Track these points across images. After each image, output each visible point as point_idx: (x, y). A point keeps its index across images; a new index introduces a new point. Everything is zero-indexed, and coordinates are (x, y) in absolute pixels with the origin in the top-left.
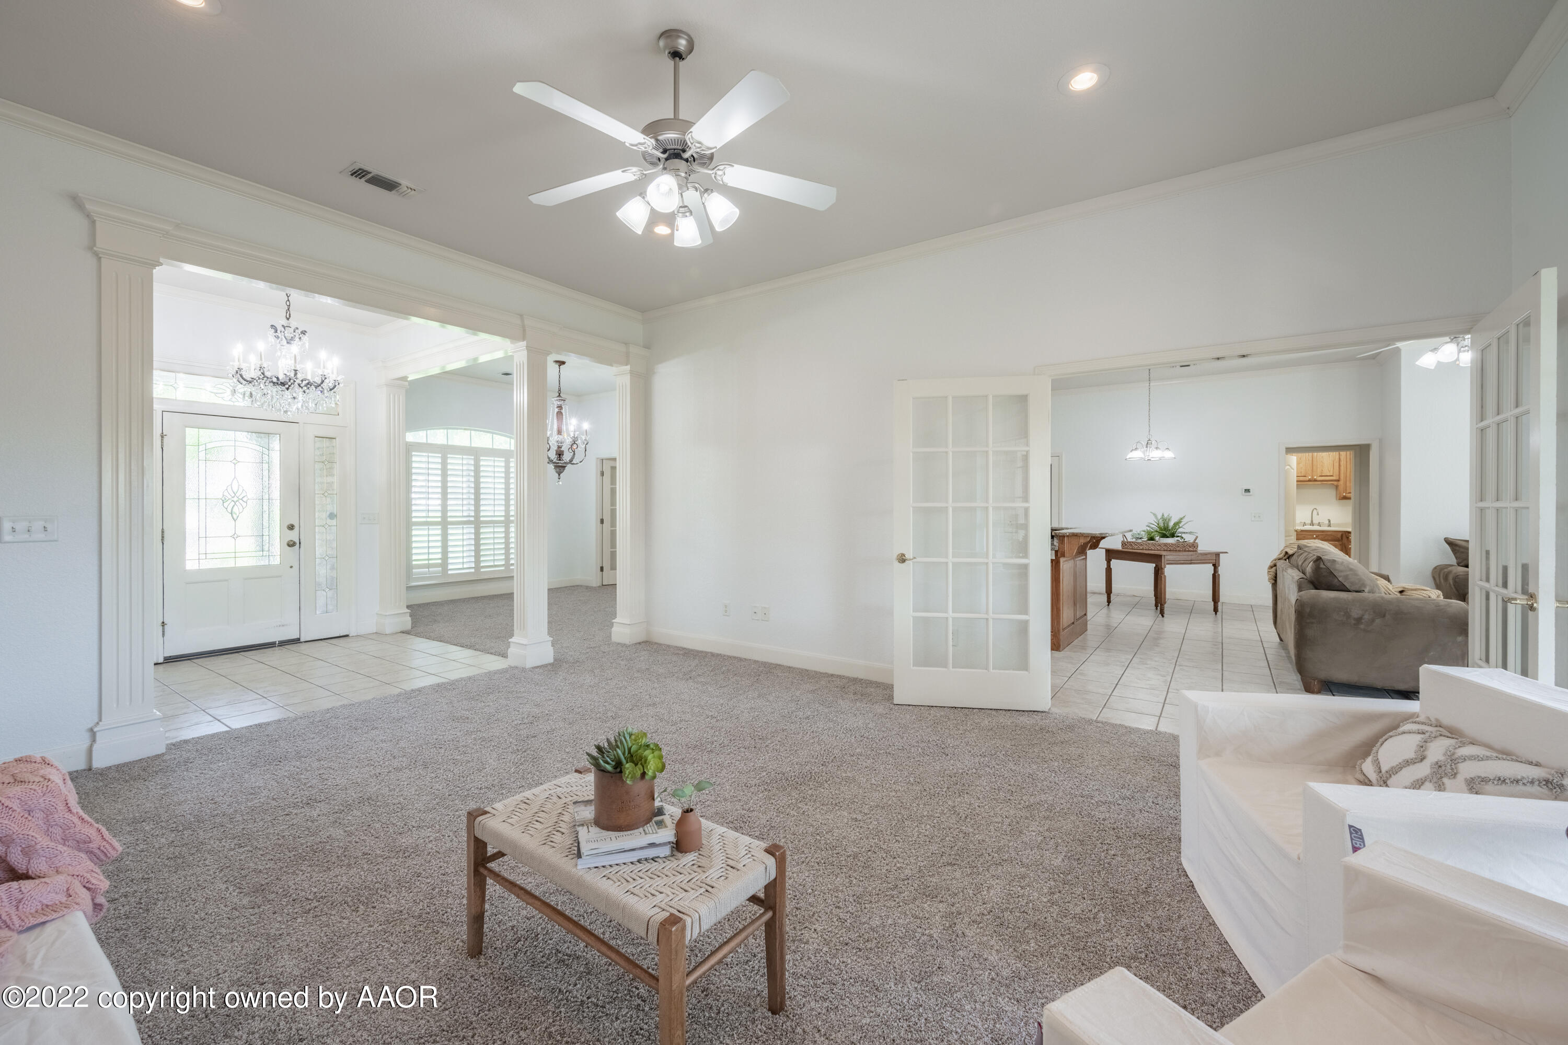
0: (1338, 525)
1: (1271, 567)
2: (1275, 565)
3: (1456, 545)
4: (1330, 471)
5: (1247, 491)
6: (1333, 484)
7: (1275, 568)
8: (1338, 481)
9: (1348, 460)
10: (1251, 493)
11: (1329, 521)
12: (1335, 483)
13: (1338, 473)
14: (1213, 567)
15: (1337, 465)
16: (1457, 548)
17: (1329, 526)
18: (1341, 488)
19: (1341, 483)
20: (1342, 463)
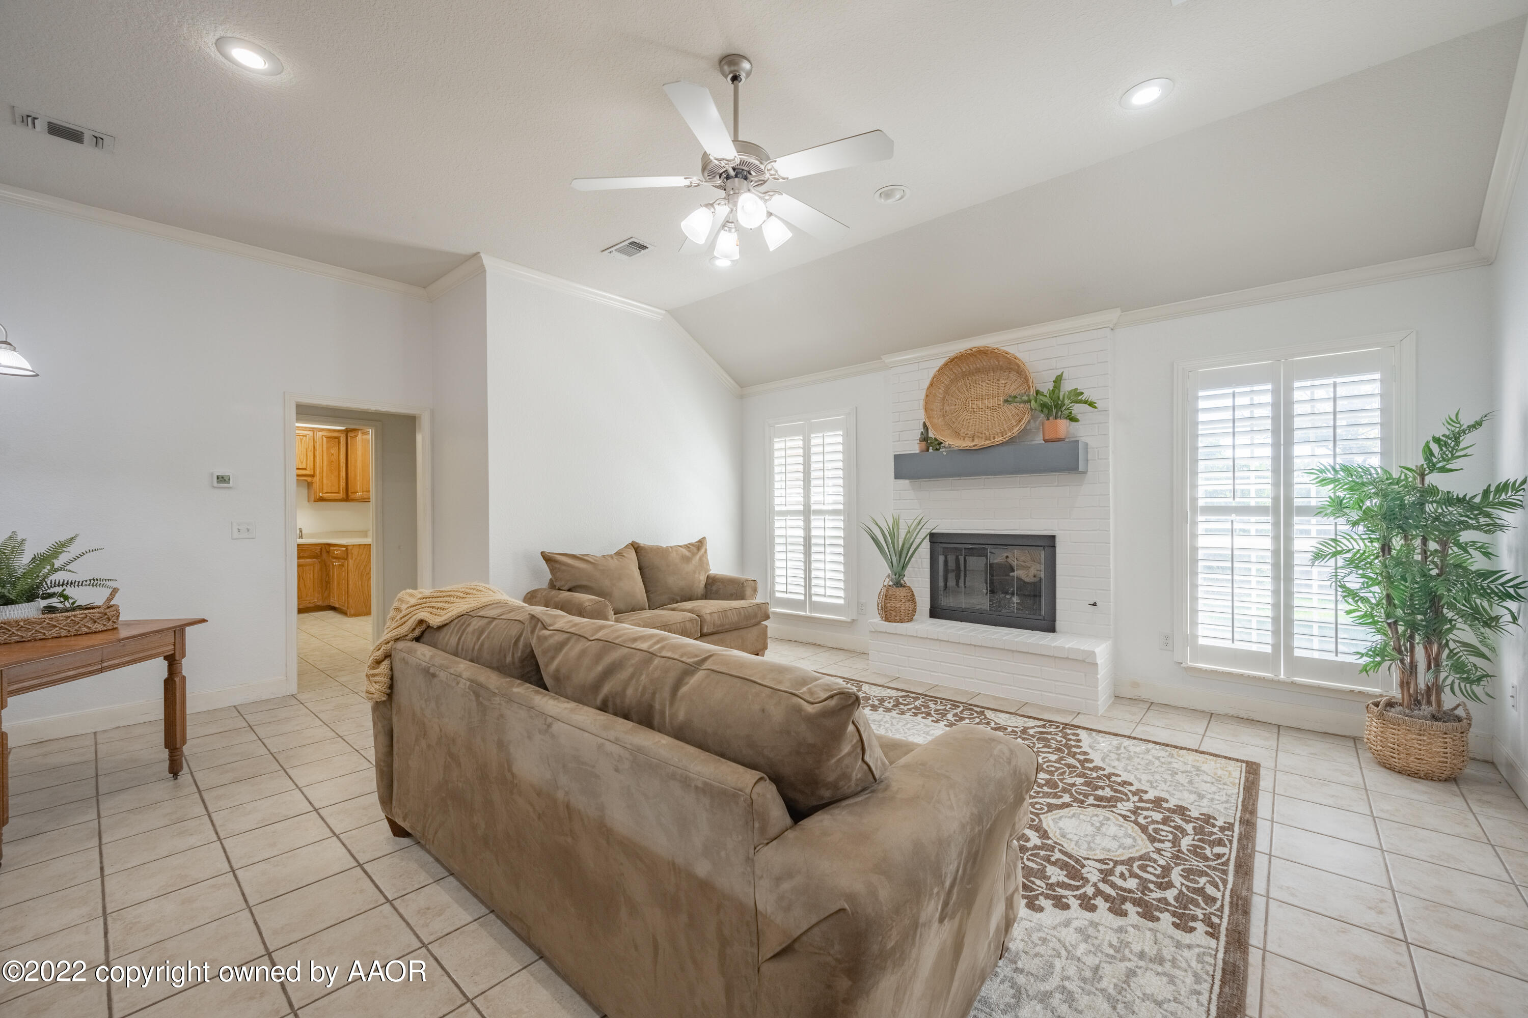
0: (312, 536)
1: (378, 662)
2: (388, 656)
3: (556, 561)
4: (302, 463)
5: (222, 479)
6: (306, 480)
7: (386, 663)
8: (313, 476)
9: (325, 449)
10: (231, 484)
11: (301, 531)
12: (309, 479)
13: (312, 467)
14: (166, 663)
15: (310, 454)
16: (557, 566)
17: (301, 537)
18: (317, 486)
19: (317, 479)
20: (317, 453)
